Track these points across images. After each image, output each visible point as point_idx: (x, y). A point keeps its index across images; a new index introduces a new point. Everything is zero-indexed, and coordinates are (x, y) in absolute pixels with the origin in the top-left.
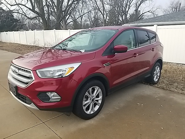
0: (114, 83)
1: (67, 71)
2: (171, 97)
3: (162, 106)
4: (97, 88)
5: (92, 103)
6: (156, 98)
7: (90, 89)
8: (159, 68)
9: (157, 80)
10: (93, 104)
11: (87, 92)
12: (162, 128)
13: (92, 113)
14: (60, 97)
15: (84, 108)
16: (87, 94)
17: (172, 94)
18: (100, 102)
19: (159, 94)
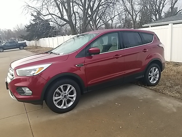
0: (89, 83)
1: (37, 71)
2: (158, 99)
3: (139, 107)
4: (69, 86)
5: (64, 100)
6: (140, 99)
7: (61, 87)
8: (157, 70)
9: (155, 82)
10: (66, 100)
11: (57, 89)
12: (121, 127)
13: (65, 108)
14: (31, 92)
15: (54, 103)
16: (57, 90)
17: (161, 97)
18: (74, 99)
19: (146, 96)
